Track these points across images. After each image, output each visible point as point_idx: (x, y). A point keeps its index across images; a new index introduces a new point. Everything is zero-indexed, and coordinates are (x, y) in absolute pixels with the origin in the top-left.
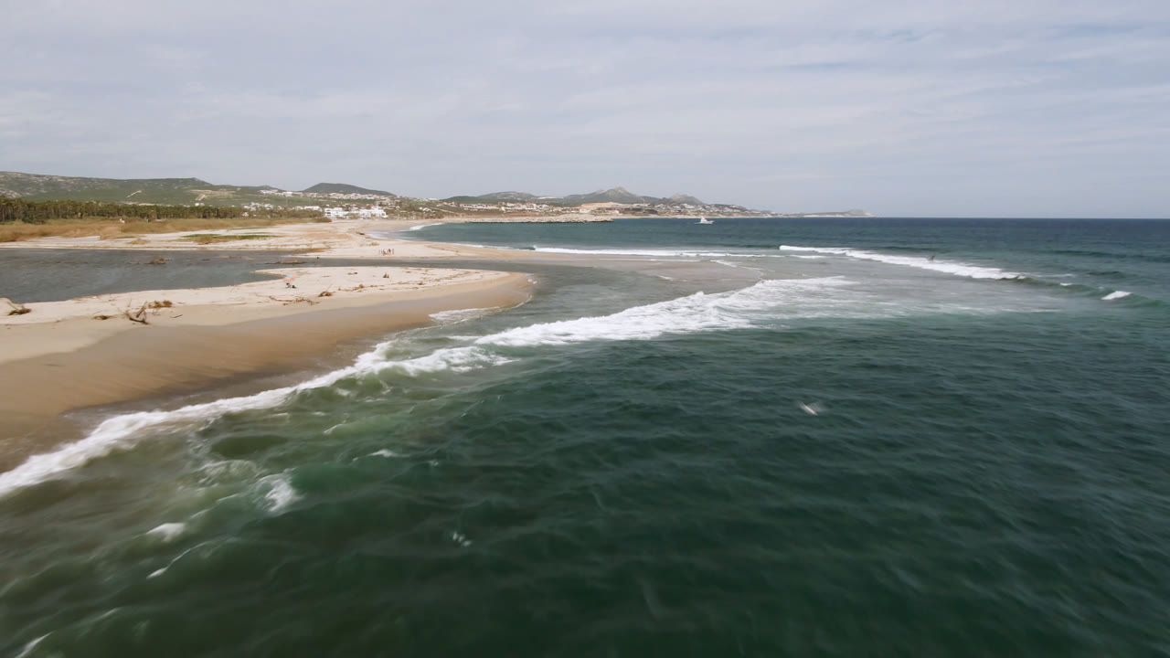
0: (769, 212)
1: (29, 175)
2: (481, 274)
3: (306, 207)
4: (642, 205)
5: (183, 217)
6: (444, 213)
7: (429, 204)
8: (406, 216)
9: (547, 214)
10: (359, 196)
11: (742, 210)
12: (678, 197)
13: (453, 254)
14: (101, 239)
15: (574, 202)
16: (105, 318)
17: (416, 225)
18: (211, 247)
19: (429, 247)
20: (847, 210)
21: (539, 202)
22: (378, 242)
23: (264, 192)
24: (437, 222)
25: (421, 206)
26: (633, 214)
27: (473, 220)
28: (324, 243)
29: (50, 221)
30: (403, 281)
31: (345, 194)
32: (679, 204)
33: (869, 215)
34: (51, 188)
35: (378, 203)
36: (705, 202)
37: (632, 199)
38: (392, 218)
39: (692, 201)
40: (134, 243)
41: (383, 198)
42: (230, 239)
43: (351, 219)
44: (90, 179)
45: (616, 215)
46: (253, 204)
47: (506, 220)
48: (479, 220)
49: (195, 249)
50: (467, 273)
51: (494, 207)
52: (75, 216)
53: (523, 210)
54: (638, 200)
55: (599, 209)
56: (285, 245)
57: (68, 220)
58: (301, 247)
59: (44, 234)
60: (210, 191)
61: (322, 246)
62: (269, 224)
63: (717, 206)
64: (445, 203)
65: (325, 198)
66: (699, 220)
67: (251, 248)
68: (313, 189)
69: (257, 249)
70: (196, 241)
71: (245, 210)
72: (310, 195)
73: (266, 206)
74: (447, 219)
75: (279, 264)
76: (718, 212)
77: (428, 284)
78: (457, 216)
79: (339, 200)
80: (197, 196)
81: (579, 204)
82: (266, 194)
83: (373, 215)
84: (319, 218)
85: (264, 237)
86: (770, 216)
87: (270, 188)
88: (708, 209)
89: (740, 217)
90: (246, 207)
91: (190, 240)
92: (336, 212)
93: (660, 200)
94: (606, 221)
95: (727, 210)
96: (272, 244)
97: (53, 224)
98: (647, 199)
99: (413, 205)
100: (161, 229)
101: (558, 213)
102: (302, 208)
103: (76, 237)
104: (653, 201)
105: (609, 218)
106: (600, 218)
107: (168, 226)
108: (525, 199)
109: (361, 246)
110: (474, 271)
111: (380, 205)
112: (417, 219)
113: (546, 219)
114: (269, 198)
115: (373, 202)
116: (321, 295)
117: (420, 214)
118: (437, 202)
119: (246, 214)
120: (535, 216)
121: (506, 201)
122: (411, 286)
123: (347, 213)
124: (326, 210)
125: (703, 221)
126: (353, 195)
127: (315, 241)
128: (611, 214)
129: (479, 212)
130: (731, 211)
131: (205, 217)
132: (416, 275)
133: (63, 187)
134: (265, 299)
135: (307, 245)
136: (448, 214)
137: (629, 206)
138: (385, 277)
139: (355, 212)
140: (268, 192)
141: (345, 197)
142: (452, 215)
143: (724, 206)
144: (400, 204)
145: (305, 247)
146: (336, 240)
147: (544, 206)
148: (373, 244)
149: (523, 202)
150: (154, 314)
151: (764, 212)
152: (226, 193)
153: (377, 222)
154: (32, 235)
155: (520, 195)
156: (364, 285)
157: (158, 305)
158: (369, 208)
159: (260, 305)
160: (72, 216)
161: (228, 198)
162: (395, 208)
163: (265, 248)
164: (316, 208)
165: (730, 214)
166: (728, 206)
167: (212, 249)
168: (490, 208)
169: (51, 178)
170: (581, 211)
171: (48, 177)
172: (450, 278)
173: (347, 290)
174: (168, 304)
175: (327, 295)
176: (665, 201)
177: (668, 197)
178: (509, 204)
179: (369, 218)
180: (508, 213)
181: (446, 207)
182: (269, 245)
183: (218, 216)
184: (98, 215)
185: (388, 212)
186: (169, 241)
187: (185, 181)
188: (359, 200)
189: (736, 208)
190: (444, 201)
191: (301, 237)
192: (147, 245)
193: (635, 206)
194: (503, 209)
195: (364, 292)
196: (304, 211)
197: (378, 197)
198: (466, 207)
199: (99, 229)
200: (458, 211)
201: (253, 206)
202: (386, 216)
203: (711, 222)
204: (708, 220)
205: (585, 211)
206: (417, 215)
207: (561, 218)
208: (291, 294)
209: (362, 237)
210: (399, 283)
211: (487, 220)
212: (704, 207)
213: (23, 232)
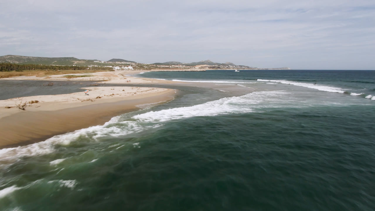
0: (257, 68)
1: (22, 56)
2: (158, 89)
3: (108, 66)
4: (216, 66)
5: (68, 69)
6: (152, 68)
7: (147, 65)
8: (139, 69)
9: (185, 68)
10: (125, 63)
11: (248, 67)
12: (227, 63)
13: (150, 82)
14: (37, 77)
15: (193, 65)
16: (9, 108)
17: (142, 72)
18: (71, 79)
19: (143, 79)
20: (282, 67)
21: (183, 65)
22: (127, 78)
23: (95, 61)
24: (149, 71)
25: (144, 66)
26: (213, 68)
27: (161, 70)
28: (109, 78)
29: (24, 71)
30: (129, 92)
31: (120, 62)
32: (227, 65)
33: (289, 69)
34: (28, 60)
35: (131, 65)
36: (235, 65)
37: (212, 64)
38: (135, 70)
39: (232, 64)
40: (46, 78)
41: (132, 63)
42: (79, 77)
43: (121, 70)
44: (40, 58)
45: (207, 69)
46: (91, 65)
47: (171, 70)
48: (163, 70)
49: (66, 80)
50: (153, 89)
51: (168, 66)
52: (33, 69)
53: (177, 67)
54: (214, 64)
55: (202, 67)
56: (96, 79)
57: (31, 70)
58: (101, 79)
59: (21, 75)
60: (78, 61)
61: (108, 79)
62: (94, 72)
63: (240, 66)
64: (152, 65)
65: (114, 63)
66: (235, 70)
67: (84, 80)
68: (110, 61)
69: (87, 80)
70: (67, 77)
71: (89, 67)
72: (109, 62)
73: (95, 66)
74: (152, 70)
75: (91, 86)
76: (240, 68)
77: (138, 93)
78: (156, 69)
79: (119, 64)
80: (74, 63)
81: (195, 65)
82: (96, 62)
83: (129, 69)
84: (111, 70)
85: (89, 76)
86: (257, 69)
87: (97, 60)
88: (237, 67)
89: (247, 69)
90: (89, 66)
91: (65, 77)
92: (117, 68)
93: (221, 64)
94: (204, 71)
95: (243, 67)
96: (92, 78)
97: (25, 72)
98: (217, 64)
99: (142, 66)
100: (58, 73)
101: (188, 68)
102: (106, 67)
103: (30, 76)
104: (219, 64)
105: (205, 70)
106: (202, 70)
107: (61, 72)
108: (178, 64)
109: (121, 79)
110: (156, 88)
111: (131, 66)
112: (143, 70)
113: (184, 70)
114: (96, 63)
115: (129, 65)
116: (97, 98)
117: (144, 68)
118: (150, 65)
119: (89, 68)
120: (181, 69)
121: (172, 64)
122: (132, 94)
123: (120, 68)
124: (114, 67)
125: (236, 71)
126: (123, 62)
127: (105, 78)
128: (205, 69)
129: (163, 68)
130: (244, 67)
131: (74, 69)
132: (135, 89)
133: (32, 60)
134: (75, 99)
135: (103, 79)
136: (153, 68)
137: (211, 66)
138: (123, 91)
139: (123, 68)
140: (96, 61)
141: (120, 63)
142: (154, 69)
143: (242, 66)
144: (138, 65)
145: (102, 79)
146: (112, 77)
147: (184, 66)
148: (125, 79)
149: (177, 65)
150: (29, 106)
151: (255, 68)
152: (83, 62)
153: (130, 71)
154: (17, 75)
155: (177, 62)
156: (114, 94)
157: (33, 102)
158: (128, 67)
159: (73, 102)
160: (32, 69)
161: (84, 64)
162: (136, 67)
163: (89, 80)
164: (111, 67)
165: (244, 68)
166: (244, 66)
167: (71, 80)
168: (167, 66)
169: (28, 57)
170: (196, 68)
171: (27, 57)
172: (146, 91)
173: (108, 96)
174: (37, 102)
175: (99, 98)
176: (223, 65)
177: (224, 63)
178: (173, 66)
179: (127, 70)
180: (172, 68)
181: (153, 66)
182: (90, 79)
183: (79, 69)
184: (40, 69)
185: (134, 68)
186: (58, 77)
187: (70, 58)
188: (125, 64)
189: (246, 67)
190: (152, 64)
191: (101, 76)
192: (50, 79)
193: (213, 66)
194: (171, 67)
195: (114, 96)
196: (107, 67)
197: (131, 63)
198: (159, 66)
199: (37, 74)
200: (156, 67)
201: (91, 66)
202: (133, 69)
203: (239, 71)
204: (238, 70)
205: (197, 68)
206: (143, 69)
207: (189, 70)
208: (86, 97)
209: (122, 76)
210: (128, 93)
211: (165, 70)
212: (236, 66)
213: (14, 74)
